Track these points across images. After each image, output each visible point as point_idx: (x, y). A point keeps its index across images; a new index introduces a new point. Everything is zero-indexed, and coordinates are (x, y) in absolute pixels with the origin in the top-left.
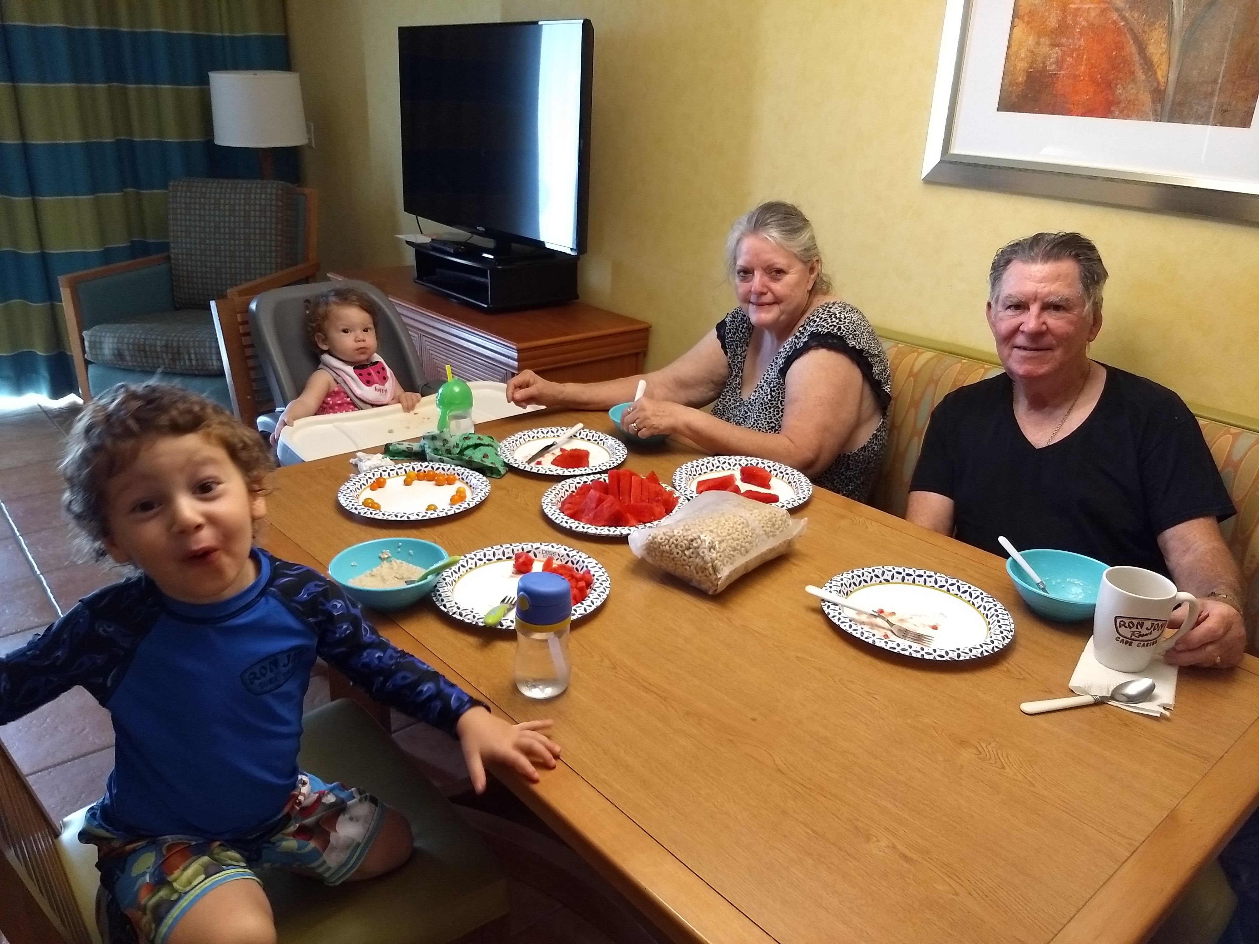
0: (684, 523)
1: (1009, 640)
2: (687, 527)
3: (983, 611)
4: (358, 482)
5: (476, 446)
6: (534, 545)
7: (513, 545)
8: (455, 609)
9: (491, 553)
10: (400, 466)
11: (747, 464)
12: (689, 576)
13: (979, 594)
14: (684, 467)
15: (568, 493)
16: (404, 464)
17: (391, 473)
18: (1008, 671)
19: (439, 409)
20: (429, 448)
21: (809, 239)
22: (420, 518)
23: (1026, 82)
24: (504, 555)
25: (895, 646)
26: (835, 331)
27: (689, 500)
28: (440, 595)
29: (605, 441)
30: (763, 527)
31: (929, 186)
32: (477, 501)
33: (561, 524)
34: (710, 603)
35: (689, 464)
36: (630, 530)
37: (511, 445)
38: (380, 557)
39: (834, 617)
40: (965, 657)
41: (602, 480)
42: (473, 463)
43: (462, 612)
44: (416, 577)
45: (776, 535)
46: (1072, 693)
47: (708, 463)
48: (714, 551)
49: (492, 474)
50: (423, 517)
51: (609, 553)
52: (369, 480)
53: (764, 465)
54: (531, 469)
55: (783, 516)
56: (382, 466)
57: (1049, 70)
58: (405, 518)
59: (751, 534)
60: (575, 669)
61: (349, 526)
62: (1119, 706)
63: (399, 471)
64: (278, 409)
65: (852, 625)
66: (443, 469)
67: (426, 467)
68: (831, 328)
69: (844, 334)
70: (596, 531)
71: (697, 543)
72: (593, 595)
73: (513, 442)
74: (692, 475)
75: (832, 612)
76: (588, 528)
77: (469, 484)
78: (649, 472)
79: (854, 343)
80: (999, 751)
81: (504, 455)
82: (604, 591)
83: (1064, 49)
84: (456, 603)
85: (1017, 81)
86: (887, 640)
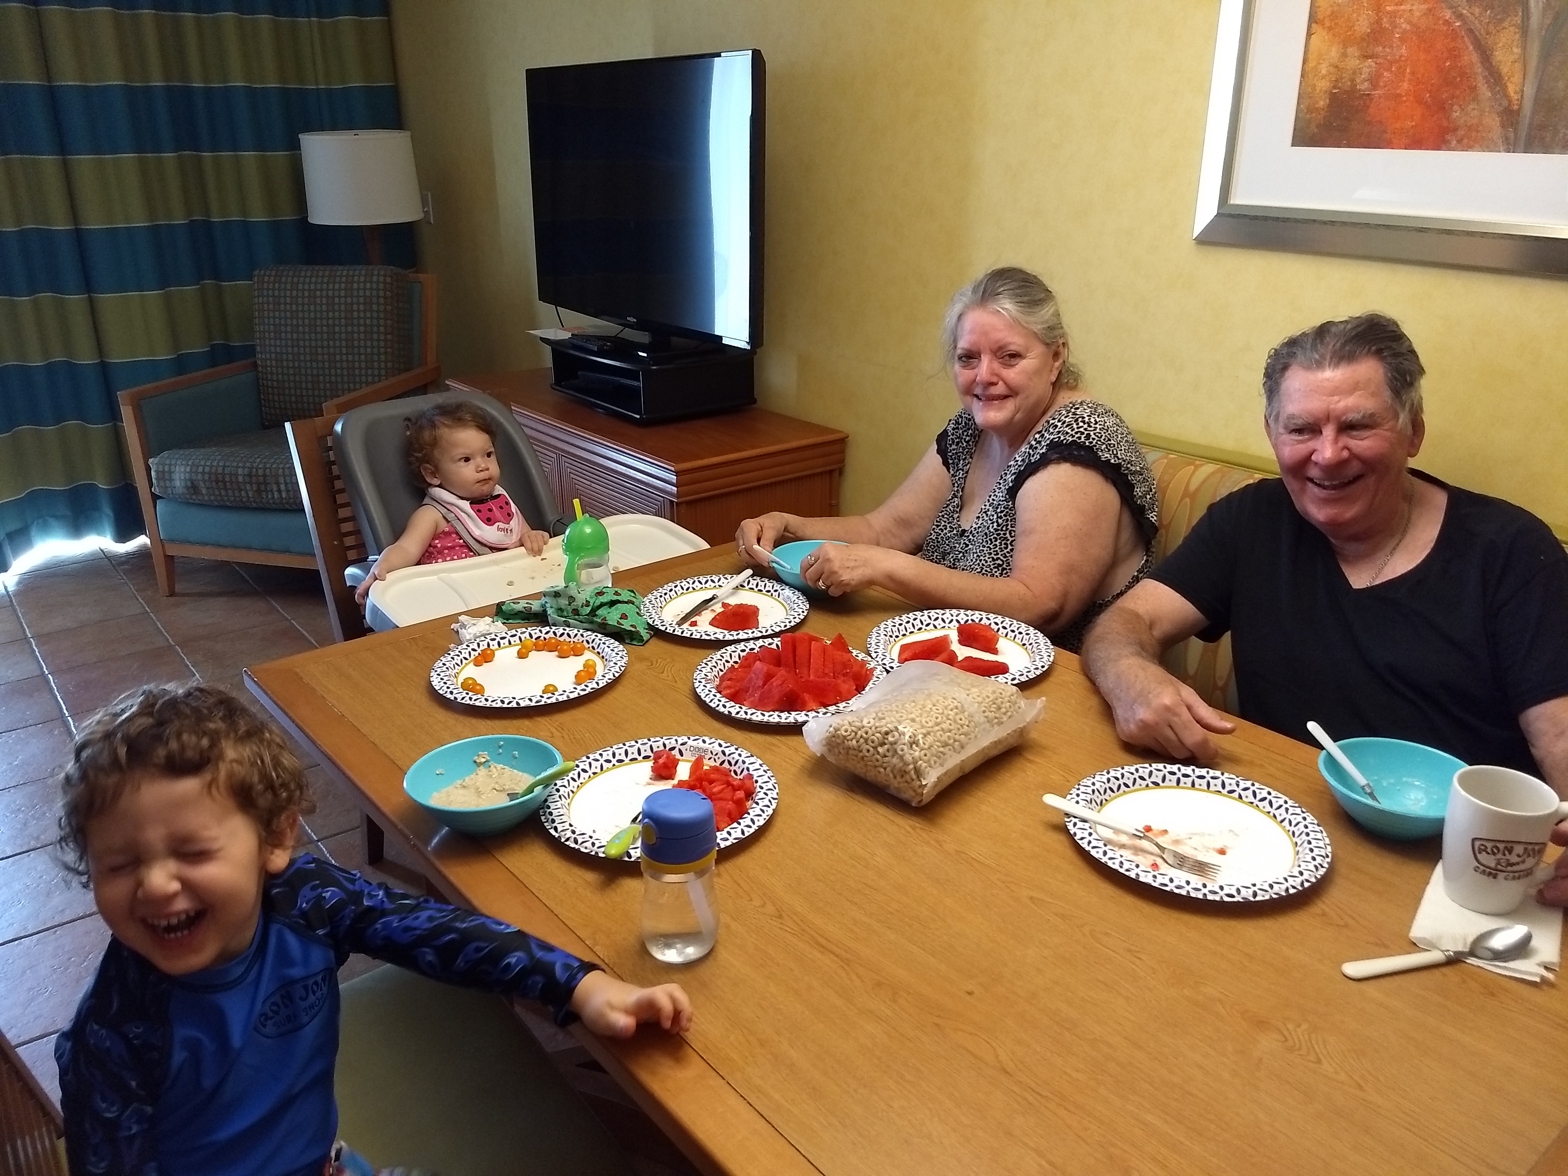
0: (877, 709)
1: (1324, 870)
2: (880, 715)
3: (1288, 828)
4: (458, 656)
5: (612, 603)
6: (679, 739)
7: (652, 739)
8: (569, 834)
9: (622, 751)
10: (514, 632)
11: (967, 621)
12: (884, 782)
13: (1282, 803)
14: (882, 626)
15: (728, 665)
16: (518, 630)
17: (502, 642)
18: (1324, 914)
19: (565, 556)
20: (551, 607)
21: (1053, 315)
22: (533, 704)
23: (1329, 106)
24: (640, 754)
25: (1167, 882)
26: (1083, 440)
27: (888, 672)
28: (551, 814)
29: (781, 592)
30: (984, 712)
31: (1204, 247)
32: (609, 679)
33: (717, 708)
34: (913, 818)
35: (889, 622)
36: (807, 715)
37: (658, 600)
38: (475, 762)
39: (1082, 839)
40: (1263, 896)
41: (774, 646)
42: (607, 627)
43: (577, 837)
44: (520, 789)
45: (1002, 723)
46: (1414, 946)
47: (915, 619)
48: (917, 748)
49: (632, 640)
50: (537, 702)
51: (780, 747)
52: (472, 652)
53: (989, 622)
54: (682, 633)
55: (1013, 695)
56: (491, 634)
57: (1360, 90)
58: (514, 705)
59: (967, 723)
60: (725, 918)
61: (441, 715)
62: (1481, 965)
63: (512, 639)
64: (371, 558)
65: (1108, 851)
66: (569, 635)
67: (547, 633)
68: (1077, 436)
69: (1094, 443)
70: (762, 717)
71: (893, 737)
72: (754, 811)
73: (661, 596)
74: (894, 636)
75: (1079, 832)
76: (752, 714)
77: (601, 655)
78: (837, 634)
79: (1108, 455)
80: (1313, 1036)
81: (648, 614)
82: (769, 804)
83: (1379, 60)
84: (571, 825)
85: (1317, 106)
86: (1155, 873)
